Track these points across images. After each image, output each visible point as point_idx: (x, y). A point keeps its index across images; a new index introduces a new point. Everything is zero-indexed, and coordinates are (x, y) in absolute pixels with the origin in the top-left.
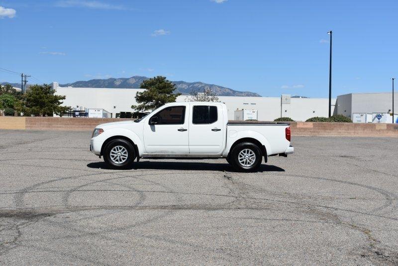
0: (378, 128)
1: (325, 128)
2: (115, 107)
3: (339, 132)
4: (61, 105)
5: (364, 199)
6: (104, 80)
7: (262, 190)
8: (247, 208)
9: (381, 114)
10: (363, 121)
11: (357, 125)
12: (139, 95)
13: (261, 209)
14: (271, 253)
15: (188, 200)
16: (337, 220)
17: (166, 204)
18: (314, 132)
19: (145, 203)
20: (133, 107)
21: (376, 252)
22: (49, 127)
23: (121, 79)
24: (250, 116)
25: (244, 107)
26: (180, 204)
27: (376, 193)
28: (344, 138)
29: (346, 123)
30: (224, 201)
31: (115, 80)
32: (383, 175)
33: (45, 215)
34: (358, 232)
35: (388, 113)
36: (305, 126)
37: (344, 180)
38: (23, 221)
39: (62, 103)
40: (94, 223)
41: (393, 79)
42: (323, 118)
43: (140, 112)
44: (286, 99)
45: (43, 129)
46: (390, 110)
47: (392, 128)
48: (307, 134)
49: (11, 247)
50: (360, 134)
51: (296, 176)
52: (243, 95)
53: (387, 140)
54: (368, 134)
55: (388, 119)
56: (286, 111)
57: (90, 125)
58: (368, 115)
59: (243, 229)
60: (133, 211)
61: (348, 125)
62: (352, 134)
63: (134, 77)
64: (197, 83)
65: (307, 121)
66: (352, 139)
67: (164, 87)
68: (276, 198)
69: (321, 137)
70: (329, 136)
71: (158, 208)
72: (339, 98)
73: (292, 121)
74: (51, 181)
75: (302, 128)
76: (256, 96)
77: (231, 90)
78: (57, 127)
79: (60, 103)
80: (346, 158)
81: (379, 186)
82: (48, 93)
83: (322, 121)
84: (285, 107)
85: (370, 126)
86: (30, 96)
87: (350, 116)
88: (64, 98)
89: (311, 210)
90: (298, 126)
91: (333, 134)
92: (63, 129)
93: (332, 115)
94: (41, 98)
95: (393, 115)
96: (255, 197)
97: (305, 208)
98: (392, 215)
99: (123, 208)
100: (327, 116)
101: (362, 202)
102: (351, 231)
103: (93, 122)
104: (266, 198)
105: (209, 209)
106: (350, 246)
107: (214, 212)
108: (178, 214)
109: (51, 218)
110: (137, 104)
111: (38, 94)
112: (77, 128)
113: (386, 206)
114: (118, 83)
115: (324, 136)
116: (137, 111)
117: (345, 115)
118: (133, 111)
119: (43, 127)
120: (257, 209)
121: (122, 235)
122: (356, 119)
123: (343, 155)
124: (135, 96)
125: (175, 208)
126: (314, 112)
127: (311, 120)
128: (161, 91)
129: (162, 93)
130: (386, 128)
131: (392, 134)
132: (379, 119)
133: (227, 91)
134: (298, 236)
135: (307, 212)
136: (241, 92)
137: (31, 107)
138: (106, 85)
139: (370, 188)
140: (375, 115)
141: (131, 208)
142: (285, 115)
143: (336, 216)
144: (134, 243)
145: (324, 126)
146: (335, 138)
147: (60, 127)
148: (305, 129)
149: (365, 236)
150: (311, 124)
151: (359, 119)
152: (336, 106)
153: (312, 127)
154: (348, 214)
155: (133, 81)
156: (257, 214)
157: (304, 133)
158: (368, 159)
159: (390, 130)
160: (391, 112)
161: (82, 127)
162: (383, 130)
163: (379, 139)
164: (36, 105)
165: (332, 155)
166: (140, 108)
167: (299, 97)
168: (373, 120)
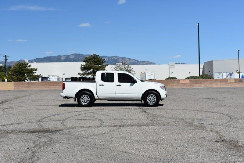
0: (229, 81)
1: (197, 83)
2: (64, 74)
3: (205, 85)
4: (35, 74)
5: (218, 119)
6: (54, 57)
7: (164, 117)
8: (158, 125)
9: (232, 73)
10: (221, 78)
11: (216, 80)
12: (83, 66)
13: (165, 125)
14: (173, 142)
15: (126, 122)
16: (204, 128)
17: (116, 124)
18: (190, 85)
19: (104, 124)
20: (79, 74)
21: (222, 140)
22: (28, 88)
23: (65, 56)
24: (150, 77)
25: (146, 71)
26: (123, 124)
27: (225, 116)
28: (208, 88)
29: (210, 79)
30: (145, 122)
31: (61, 56)
32: (230, 108)
33: (58, 131)
34: (214, 133)
35: (236, 72)
36: (185, 82)
37: (208, 111)
38: (49, 134)
39: (35, 73)
40: (84, 133)
41: (238, 51)
42: (195, 77)
43: (84, 77)
44: (172, 65)
45: (25, 89)
46: (237, 70)
47: (238, 82)
48: (186, 87)
49: (51, 143)
50: (218, 85)
51: (182, 109)
52: (144, 63)
53: (234, 89)
54: (223, 85)
55: (236, 76)
56: (172, 73)
57: (54, 85)
58: (223, 74)
59: (158, 133)
60: (100, 128)
61: (210, 81)
62: (214, 86)
63: (73, 54)
64: (114, 56)
65: (186, 79)
66: (214, 89)
67: (98, 61)
68: (172, 120)
69: (195, 88)
70: (199, 87)
71: (112, 126)
72: (205, 64)
73: (177, 79)
74: (50, 116)
75: (183, 83)
76: (152, 64)
77: (136, 60)
78: (33, 88)
79: (34, 73)
80: (209, 100)
81: (227, 113)
82: (27, 67)
83: (195, 78)
84: (171, 70)
85: (225, 80)
86: (16, 69)
87: (213, 75)
88: (36, 70)
89: (191, 125)
90: (180, 82)
91: (202, 86)
92: (37, 89)
93: (201, 74)
94: (22, 70)
95: (239, 73)
96: (161, 120)
97: (188, 124)
98: (232, 126)
99: (95, 127)
100: (198, 76)
101: (217, 121)
102: (211, 133)
103: (55, 84)
104: (167, 120)
105: (138, 126)
106: (210, 138)
107: (141, 127)
108: (123, 128)
109: (62, 132)
110: (82, 72)
111: (21, 68)
112: (46, 88)
113: (230, 121)
114: (63, 58)
115: (196, 87)
116: (81, 76)
117: (209, 74)
118: (79, 76)
119: (25, 88)
120: (163, 125)
121: (100, 137)
122: (216, 76)
123: (207, 98)
124: (80, 67)
125: (121, 126)
126: (190, 73)
127: (188, 78)
128: (96, 63)
129: (96, 65)
130: (234, 81)
131: (238, 85)
132: (231, 76)
133: (134, 61)
134: (185, 136)
135: (189, 126)
136: (143, 62)
137: (17, 76)
138: (55, 60)
139: (222, 114)
140: (228, 73)
141: (99, 127)
142: (171, 76)
143: (203, 127)
144: (108, 140)
145: (197, 82)
146: (203, 89)
147: (35, 88)
148: (185, 84)
149: (217, 135)
150: (188, 81)
151: (218, 76)
152: (204, 68)
153: (189, 82)
154: (209, 126)
155: (72, 57)
156: (163, 127)
157: (184, 86)
158: (222, 99)
159: (237, 82)
160: (238, 71)
161: (49, 87)
162: (232, 83)
163: (230, 88)
164: (20, 75)
165: (201, 98)
166: (84, 74)
167: (180, 64)
168: (227, 77)
